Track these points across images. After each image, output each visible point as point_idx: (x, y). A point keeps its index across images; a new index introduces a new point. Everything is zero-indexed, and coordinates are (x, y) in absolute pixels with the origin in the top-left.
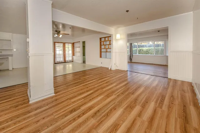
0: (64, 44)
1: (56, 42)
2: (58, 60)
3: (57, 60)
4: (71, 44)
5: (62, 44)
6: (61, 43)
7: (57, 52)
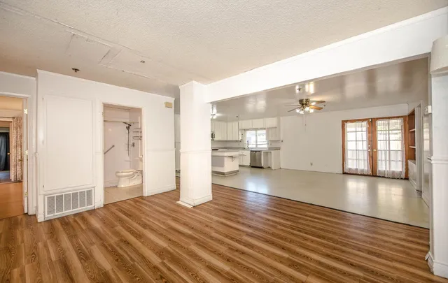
0: (372, 123)
1: (347, 121)
2: (351, 165)
3: (349, 167)
4: (399, 121)
5: (365, 123)
6: (363, 120)
7: (350, 146)
